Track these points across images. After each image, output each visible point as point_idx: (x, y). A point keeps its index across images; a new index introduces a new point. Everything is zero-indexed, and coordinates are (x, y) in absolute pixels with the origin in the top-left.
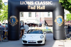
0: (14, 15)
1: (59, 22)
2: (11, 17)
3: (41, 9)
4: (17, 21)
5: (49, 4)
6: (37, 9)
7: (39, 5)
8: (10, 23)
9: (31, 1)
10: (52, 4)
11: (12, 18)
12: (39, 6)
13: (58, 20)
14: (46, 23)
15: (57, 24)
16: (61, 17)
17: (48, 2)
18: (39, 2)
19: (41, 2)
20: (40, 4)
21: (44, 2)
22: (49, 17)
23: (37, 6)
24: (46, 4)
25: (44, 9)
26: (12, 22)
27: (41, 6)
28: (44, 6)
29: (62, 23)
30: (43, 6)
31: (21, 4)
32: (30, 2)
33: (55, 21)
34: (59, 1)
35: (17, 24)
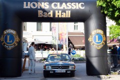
0: (12, 29)
1: (97, 41)
2: (5, 32)
3: (62, 16)
4: (17, 39)
5: (77, 8)
6: (56, 16)
7: (58, 10)
8: (4, 44)
9: (45, 2)
10: (84, 8)
11: (8, 34)
12: (60, 12)
13: (95, 37)
14: (72, 43)
15: (93, 44)
16: (101, 32)
17: (76, 5)
18: (58, 4)
19: (64, 4)
20: (62, 8)
21: (68, 4)
22: (76, 31)
23: (57, 12)
24: (73, 8)
25: (69, 16)
26: (8, 41)
27: (64, 11)
28: (70, 12)
29: (103, 44)
30: (67, 12)
31: (25, 7)
32: (43, 3)
33: (90, 39)
34: (97, 3)
35: (17, 44)
